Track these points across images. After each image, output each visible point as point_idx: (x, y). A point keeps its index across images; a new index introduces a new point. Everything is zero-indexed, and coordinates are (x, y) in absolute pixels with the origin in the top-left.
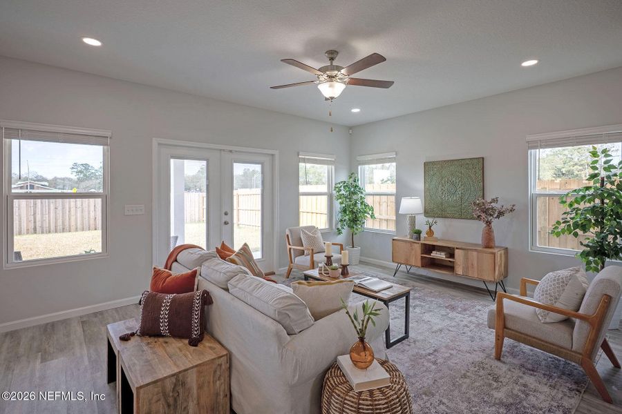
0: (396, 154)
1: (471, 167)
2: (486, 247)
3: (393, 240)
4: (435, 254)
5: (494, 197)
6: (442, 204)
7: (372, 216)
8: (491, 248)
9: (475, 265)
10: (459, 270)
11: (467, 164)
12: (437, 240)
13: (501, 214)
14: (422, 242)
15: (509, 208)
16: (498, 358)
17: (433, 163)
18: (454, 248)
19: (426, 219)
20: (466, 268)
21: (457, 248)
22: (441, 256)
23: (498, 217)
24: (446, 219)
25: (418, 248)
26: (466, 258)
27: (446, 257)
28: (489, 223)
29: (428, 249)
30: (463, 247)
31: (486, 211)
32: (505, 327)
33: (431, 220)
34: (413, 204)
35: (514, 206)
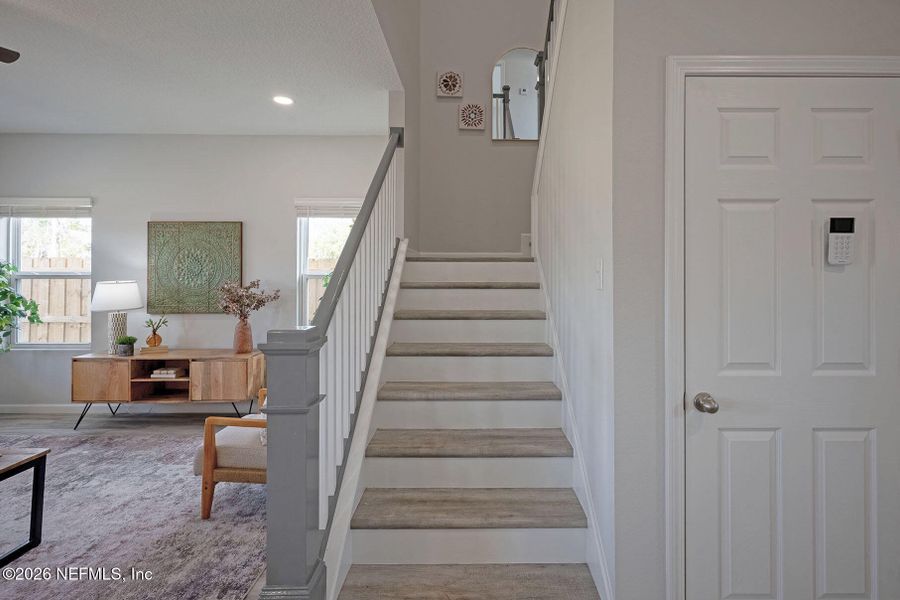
0: (93, 203)
1: (224, 234)
2: (239, 353)
3: (75, 360)
4: (158, 375)
5: (254, 280)
6: (178, 291)
7: (34, 319)
8: (246, 352)
9: (221, 380)
10: (196, 394)
11: (218, 230)
12: (167, 350)
13: (261, 303)
14: (137, 356)
15: (273, 294)
16: (207, 516)
17: (164, 224)
18: (188, 361)
19: (148, 317)
20: (207, 390)
21: (193, 360)
22: (168, 375)
23: (257, 307)
24: (185, 315)
25: (125, 369)
26: (207, 373)
27: (176, 377)
28: (244, 316)
29: (146, 367)
30: (203, 357)
31: (238, 300)
32: (216, 466)
33: (156, 319)
34: (124, 293)
35: (278, 291)
